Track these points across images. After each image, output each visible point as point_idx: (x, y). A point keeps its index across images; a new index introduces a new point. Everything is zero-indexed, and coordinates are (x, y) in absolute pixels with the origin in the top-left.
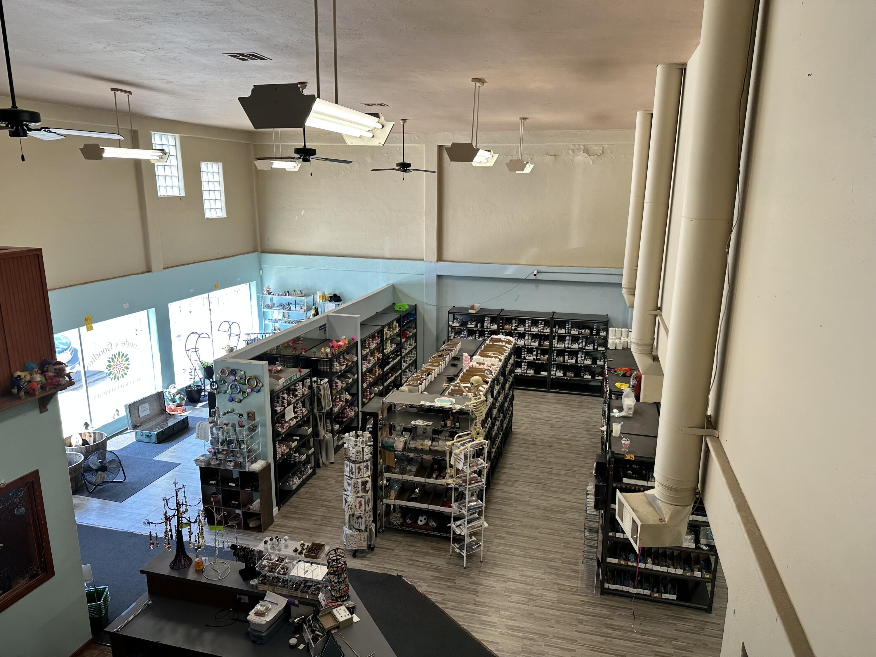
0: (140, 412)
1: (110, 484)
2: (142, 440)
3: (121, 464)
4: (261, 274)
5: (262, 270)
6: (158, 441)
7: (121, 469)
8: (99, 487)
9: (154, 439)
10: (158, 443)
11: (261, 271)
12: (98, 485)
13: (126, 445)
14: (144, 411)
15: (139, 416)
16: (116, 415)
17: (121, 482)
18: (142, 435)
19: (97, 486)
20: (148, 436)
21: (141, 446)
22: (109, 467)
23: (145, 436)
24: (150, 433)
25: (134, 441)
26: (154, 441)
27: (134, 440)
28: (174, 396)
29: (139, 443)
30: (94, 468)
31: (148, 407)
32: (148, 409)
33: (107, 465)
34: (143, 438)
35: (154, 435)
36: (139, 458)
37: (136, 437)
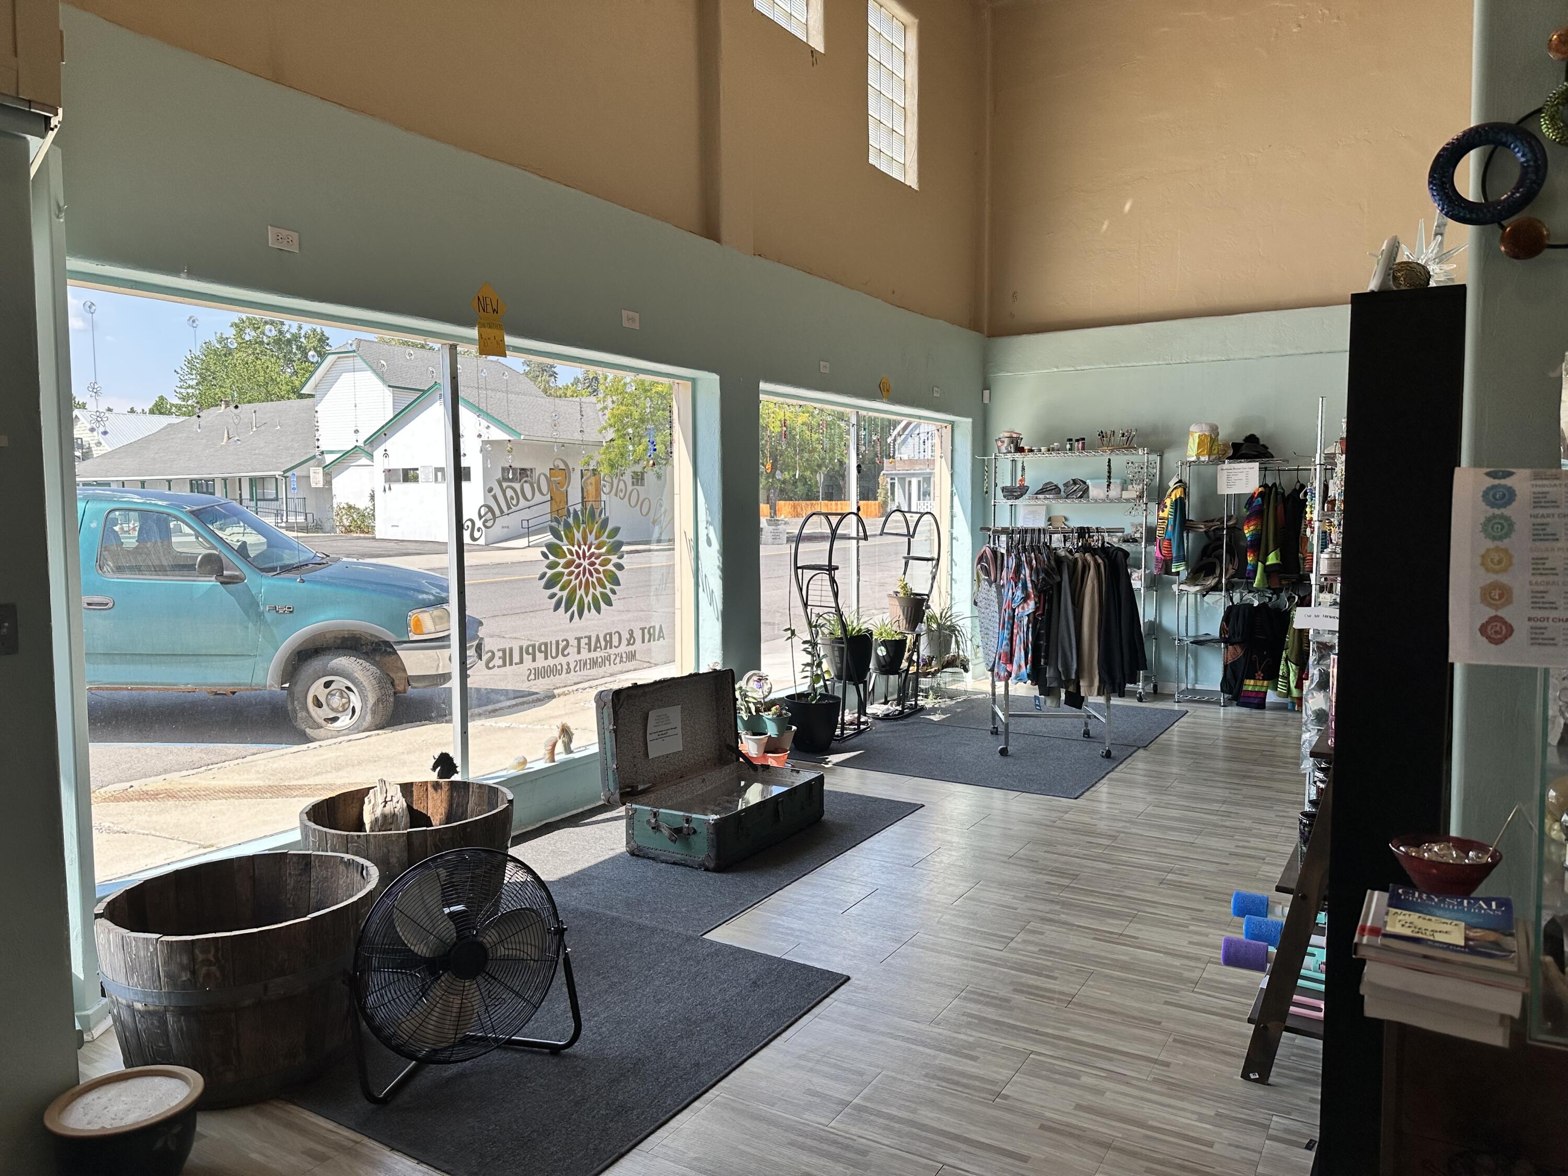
0: (649, 738)
1: (496, 1057)
2: (653, 853)
3: (561, 944)
4: (986, 401)
5: (988, 388)
6: (718, 857)
7: (561, 974)
8: (433, 1072)
9: (702, 848)
10: (718, 869)
11: (986, 392)
12: (433, 1058)
13: (586, 865)
14: (663, 735)
15: (646, 754)
16: (560, 747)
17: (555, 1050)
18: (656, 828)
19: (423, 1062)
20: (678, 831)
21: (650, 874)
22: (502, 951)
23: (666, 832)
24: (688, 820)
25: (618, 851)
26: (701, 857)
27: (621, 847)
28: (757, 710)
29: (640, 861)
30: (421, 949)
31: (679, 725)
32: (679, 730)
33: (490, 938)
34: (660, 843)
35: (703, 831)
36: (641, 928)
37: (630, 838)
